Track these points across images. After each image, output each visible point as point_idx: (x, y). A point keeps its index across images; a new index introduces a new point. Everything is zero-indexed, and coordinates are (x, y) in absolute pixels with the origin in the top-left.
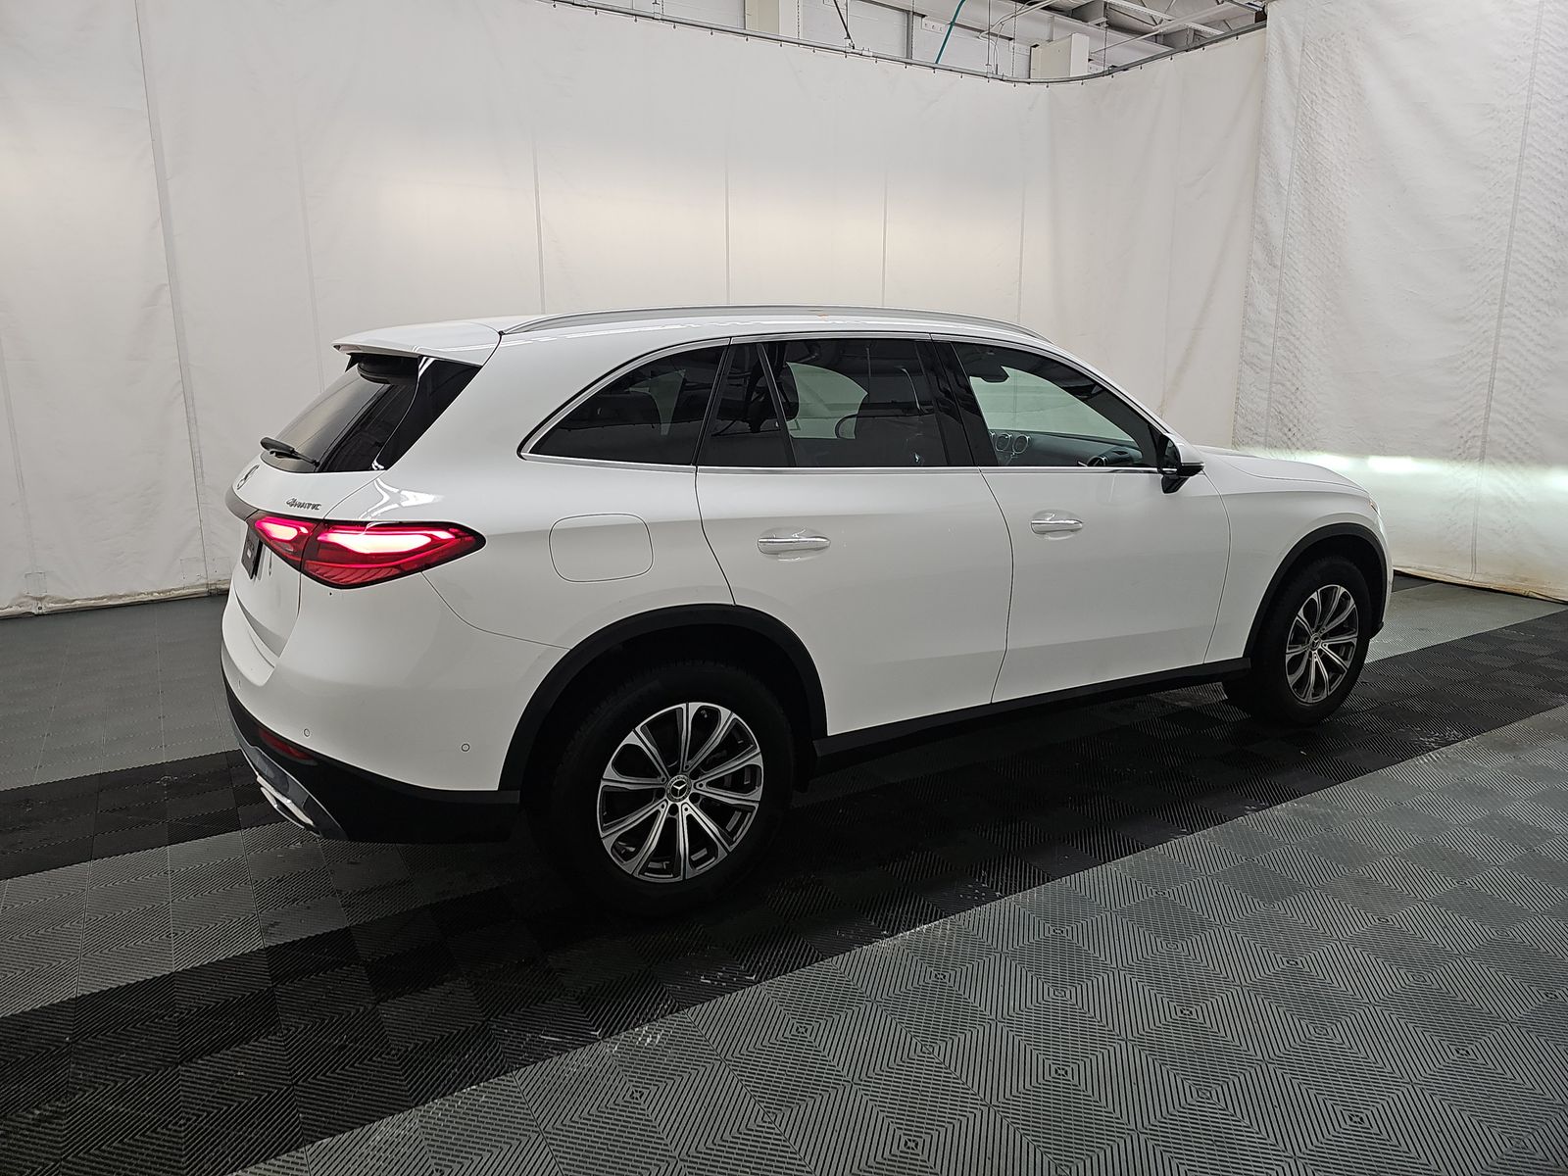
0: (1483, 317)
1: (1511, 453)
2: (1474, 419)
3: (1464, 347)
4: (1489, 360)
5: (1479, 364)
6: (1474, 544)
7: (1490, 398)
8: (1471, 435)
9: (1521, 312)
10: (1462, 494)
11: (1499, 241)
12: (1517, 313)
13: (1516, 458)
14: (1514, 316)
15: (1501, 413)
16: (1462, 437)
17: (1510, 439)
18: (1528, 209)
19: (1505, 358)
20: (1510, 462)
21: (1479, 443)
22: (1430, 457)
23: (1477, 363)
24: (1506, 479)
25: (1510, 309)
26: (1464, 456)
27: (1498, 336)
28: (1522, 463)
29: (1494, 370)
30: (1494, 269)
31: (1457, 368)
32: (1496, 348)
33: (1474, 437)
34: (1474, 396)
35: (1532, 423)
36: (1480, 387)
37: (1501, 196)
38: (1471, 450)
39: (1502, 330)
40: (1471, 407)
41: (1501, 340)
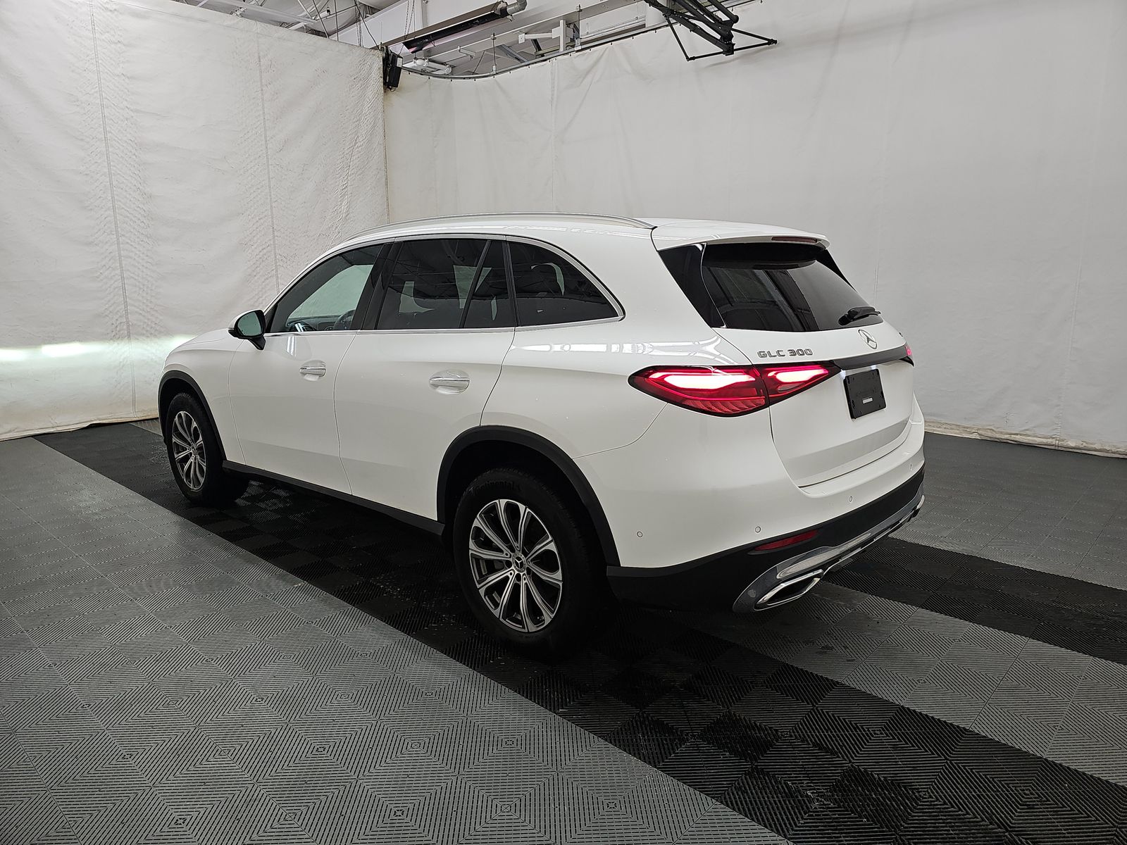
0: (107, 242)
1: (147, 331)
2: (118, 311)
3: (98, 263)
4: (118, 272)
5: (112, 274)
6: (134, 393)
7: (125, 297)
8: (118, 322)
9: (131, 241)
10: (121, 362)
11: (104, 193)
12: (129, 241)
13: (151, 334)
14: (127, 243)
15: (135, 306)
16: (113, 324)
17: (145, 322)
18: (119, 174)
19: (128, 270)
20: (148, 337)
21: (125, 327)
22: (94, 340)
23: (110, 273)
24: (149, 348)
25: (123, 238)
26: (117, 336)
27: (120, 256)
28: (155, 336)
29: (123, 278)
30: (106, 211)
31: (98, 278)
32: (121, 264)
33: (121, 323)
34: (115, 296)
35: (156, 311)
36: (117, 290)
37: (99, 161)
38: (121, 332)
39: (122, 252)
40: (115, 303)
41: (123, 258)
